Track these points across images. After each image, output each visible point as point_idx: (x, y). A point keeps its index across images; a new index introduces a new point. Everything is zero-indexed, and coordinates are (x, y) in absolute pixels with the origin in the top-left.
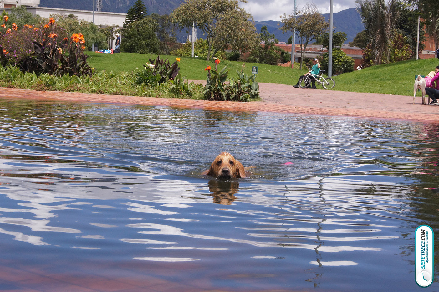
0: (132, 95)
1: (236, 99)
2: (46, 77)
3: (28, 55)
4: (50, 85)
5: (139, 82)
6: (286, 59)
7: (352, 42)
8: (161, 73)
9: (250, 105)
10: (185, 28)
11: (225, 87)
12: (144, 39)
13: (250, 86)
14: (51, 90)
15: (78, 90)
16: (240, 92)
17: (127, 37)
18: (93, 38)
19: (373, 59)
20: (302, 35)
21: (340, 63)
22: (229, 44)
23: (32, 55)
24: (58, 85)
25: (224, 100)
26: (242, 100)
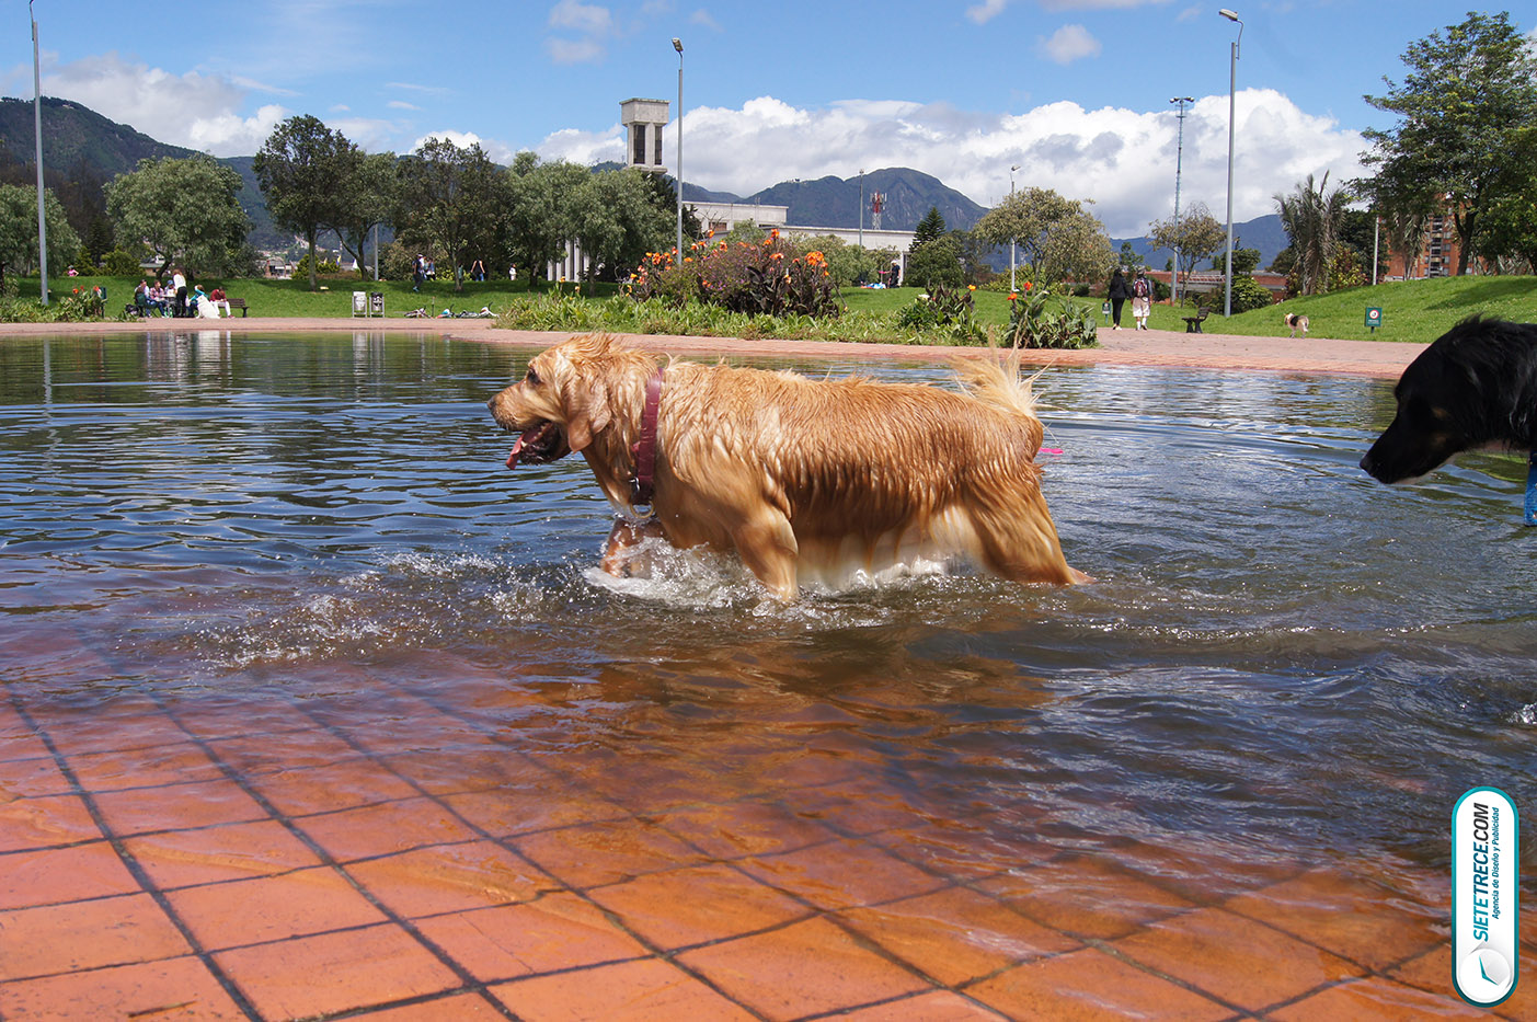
0: (892, 342)
1: (1057, 345)
2: (762, 318)
3: (740, 287)
4: (767, 332)
5: (905, 323)
6: (1162, 293)
7: (1270, 266)
8: (943, 310)
9: (1083, 354)
10: (998, 246)
11: (1040, 325)
12: (939, 268)
13: (1081, 324)
14: (768, 339)
15: (810, 337)
16: (1064, 334)
17: (913, 266)
18: (855, 267)
19: (1301, 289)
20: (1184, 252)
21: (1250, 299)
22: (1069, 271)
23: (745, 287)
24: (778, 330)
25: (1038, 347)
26: (1067, 347)
